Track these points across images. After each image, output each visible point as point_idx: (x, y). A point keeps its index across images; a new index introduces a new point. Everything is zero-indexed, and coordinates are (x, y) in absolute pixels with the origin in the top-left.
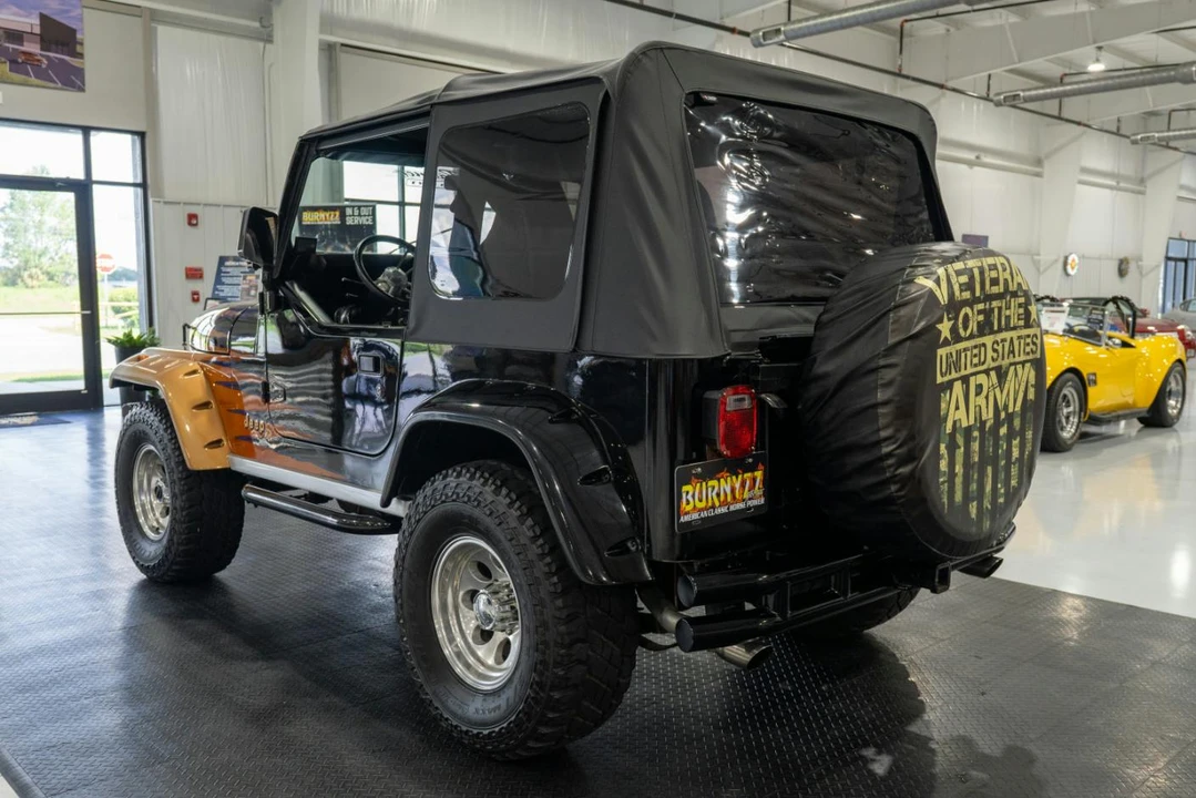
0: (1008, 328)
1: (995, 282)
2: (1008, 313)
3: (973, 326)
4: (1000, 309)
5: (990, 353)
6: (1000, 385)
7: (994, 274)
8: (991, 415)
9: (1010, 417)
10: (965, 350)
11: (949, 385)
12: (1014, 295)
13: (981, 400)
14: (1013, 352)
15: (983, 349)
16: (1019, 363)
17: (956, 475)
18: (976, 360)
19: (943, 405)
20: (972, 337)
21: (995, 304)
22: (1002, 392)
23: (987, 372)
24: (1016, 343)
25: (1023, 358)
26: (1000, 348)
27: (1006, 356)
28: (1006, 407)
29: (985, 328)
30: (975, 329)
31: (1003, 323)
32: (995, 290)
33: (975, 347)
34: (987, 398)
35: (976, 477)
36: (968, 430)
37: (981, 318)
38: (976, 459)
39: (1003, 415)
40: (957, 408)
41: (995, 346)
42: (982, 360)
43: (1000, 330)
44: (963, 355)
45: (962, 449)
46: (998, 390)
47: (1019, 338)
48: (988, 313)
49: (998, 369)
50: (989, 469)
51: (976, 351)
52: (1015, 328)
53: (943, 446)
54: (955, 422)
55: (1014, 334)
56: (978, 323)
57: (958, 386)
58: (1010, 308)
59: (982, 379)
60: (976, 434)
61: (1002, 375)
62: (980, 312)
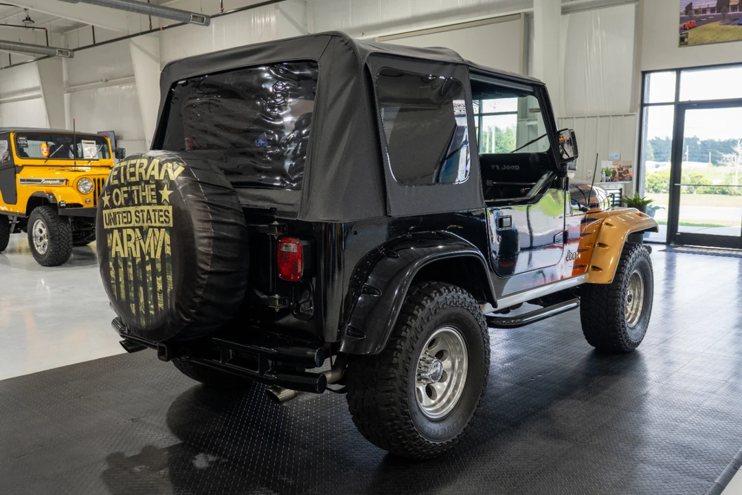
0: (145, 203)
1: (133, 174)
2: (144, 194)
3: (121, 200)
4: (138, 191)
5: (134, 218)
6: (143, 238)
7: (132, 170)
8: (139, 255)
9: (153, 261)
10: (118, 213)
11: (111, 231)
12: (147, 182)
13: (131, 244)
14: (150, 219)
15: (129, 214)
16: (156, 227)
17: (120, 283)
18: (125, 220)
19: (109, 241)
20: (121, 206)
21: (134, 188)
22: (145, 243)
23: (133, 228)
24: (152, 214)
25: (158, 224)
26: (140, 215)
27: (145, 221)
28: (149, 254)
29: (129, 201)
30: (123, 202)
31: (141, 200)
32: (133, 179)
33: (124, 212)
34: (135, 244)
35: (132, 289)
36: (125, 260)
37: (126, 195)
38: (132, 279)
39: (147, 258)
40: (117, 245)
41: (137, 214)
42: (129, 220)
43: (139, 204)
44: (117, 216)
45: (122, 269)
46: (142, 241)
47: (154, 211)
48: (130, 193)
49: (141, 228)
50: (141, 289)
51: (125, 215)
52: (150, 204)
53: (111, 264)
54: (116, 252)
55: (150, 208)
56: (125, 198)
57: (116, 232)
58: (145, 191)
59: (130, 231)
60: (130, 263)
61: (144, 233)
62: (125, 192)
